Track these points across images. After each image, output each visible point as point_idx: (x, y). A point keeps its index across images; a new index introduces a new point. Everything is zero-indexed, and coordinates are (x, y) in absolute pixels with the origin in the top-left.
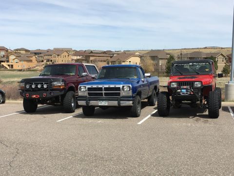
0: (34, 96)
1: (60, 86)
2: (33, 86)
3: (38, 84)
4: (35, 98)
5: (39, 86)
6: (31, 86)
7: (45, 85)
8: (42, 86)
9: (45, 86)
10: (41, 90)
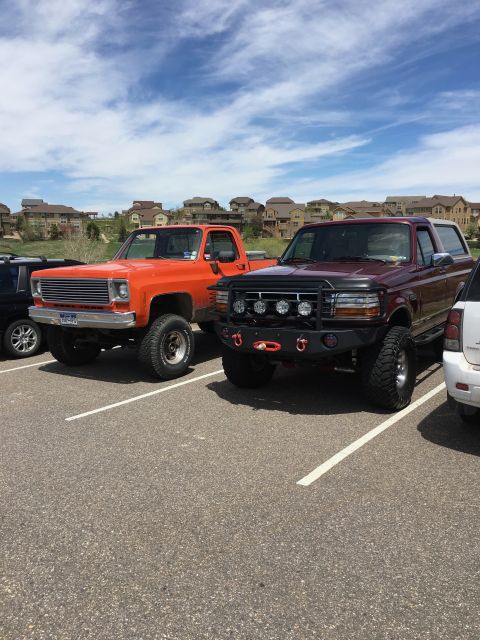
0: (262, 346)
1: (362, 312)
2: (260, 308)
3: (280, 297)
4: (263, 352)
5: (282, 308)
6: (251, 304)
7: (305, 305)
8: (294, 307)
9: (304, 310)
10: (291, 323)
